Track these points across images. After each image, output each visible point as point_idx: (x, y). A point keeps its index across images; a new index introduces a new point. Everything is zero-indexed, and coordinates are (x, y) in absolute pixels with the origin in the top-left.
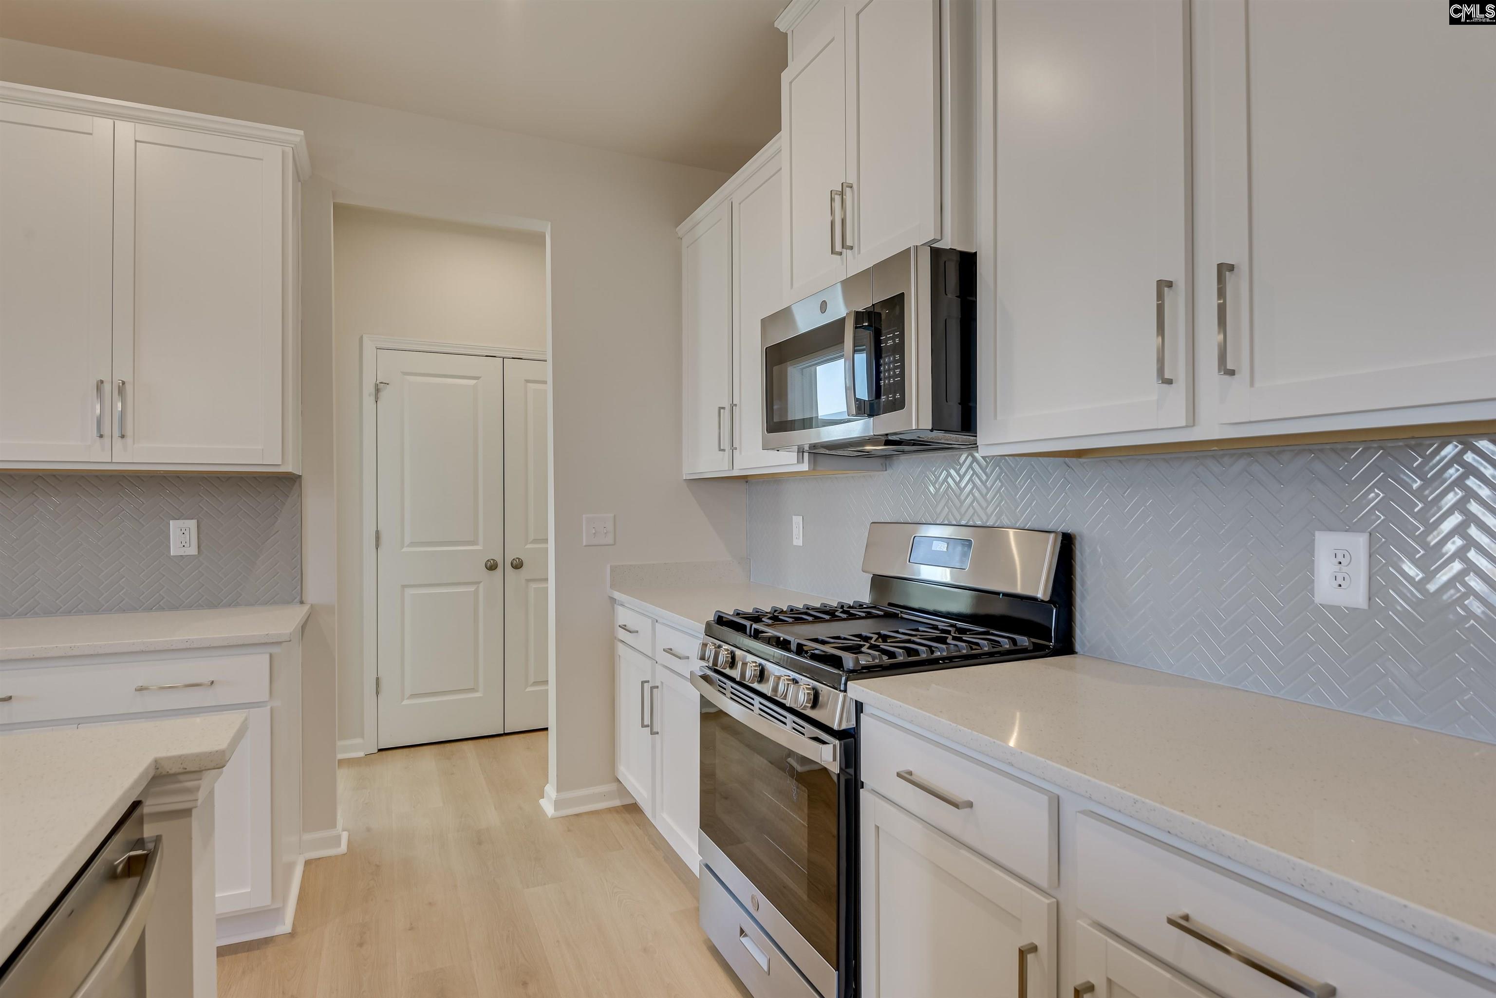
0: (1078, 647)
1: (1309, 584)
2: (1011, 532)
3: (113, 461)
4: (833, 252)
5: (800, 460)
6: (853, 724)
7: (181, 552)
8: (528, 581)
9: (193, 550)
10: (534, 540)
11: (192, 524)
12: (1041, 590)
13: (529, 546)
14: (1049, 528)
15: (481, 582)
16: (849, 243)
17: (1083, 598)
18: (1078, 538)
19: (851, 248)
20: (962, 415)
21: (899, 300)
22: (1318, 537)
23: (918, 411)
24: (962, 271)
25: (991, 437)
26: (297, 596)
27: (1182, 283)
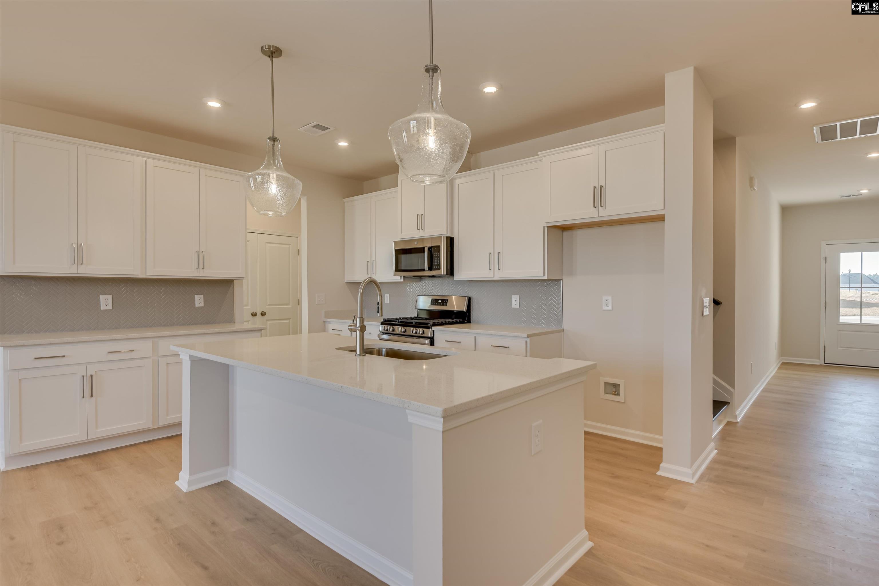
0: (471, 322)
1: (511, 304)
2: (453, 296)
3: (200, 276)
4: (418, 229)
5: (401, 279)
6: (433, 335)
7: (199, 306)
8: (267, 320)
9: (202, 305)
10: (269, 304)
11: (202, 296)
12: (465, 309)
13: (267, 307)
14: (465, 296)
15: (250, 321)
16: (422, 228)
17: (473, 311)
18: (472, 298)
19: (423, 229)
20: (451, 272)
21: (439, 247)
22: (513, 296)
23: (443, 271)
24: (451, 241)
25: (457, 276)
26: (232, 320)
27: (492, 253)
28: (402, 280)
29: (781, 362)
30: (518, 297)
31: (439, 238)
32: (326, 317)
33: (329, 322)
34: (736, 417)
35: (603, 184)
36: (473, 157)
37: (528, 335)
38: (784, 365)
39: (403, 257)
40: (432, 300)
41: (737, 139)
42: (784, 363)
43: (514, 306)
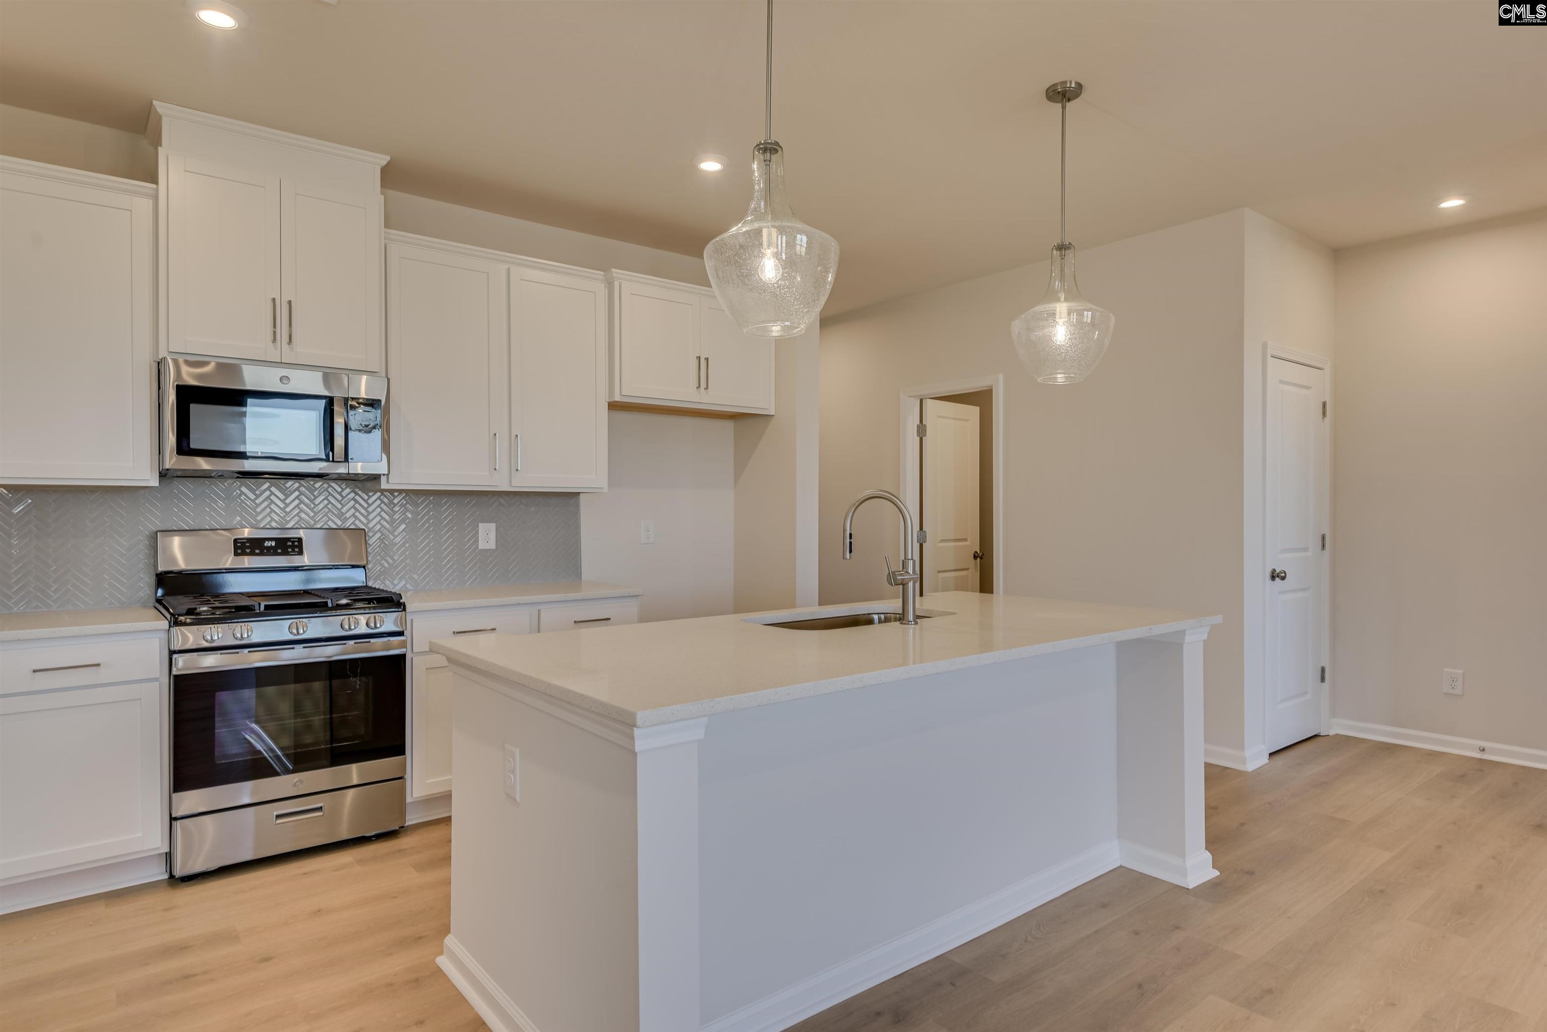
1: (473, 541)
5: (153, 478)
19: (290, 344)
22: (480, 525)
30: (493, 526)
40: (235, 541)
43: (482, 545)
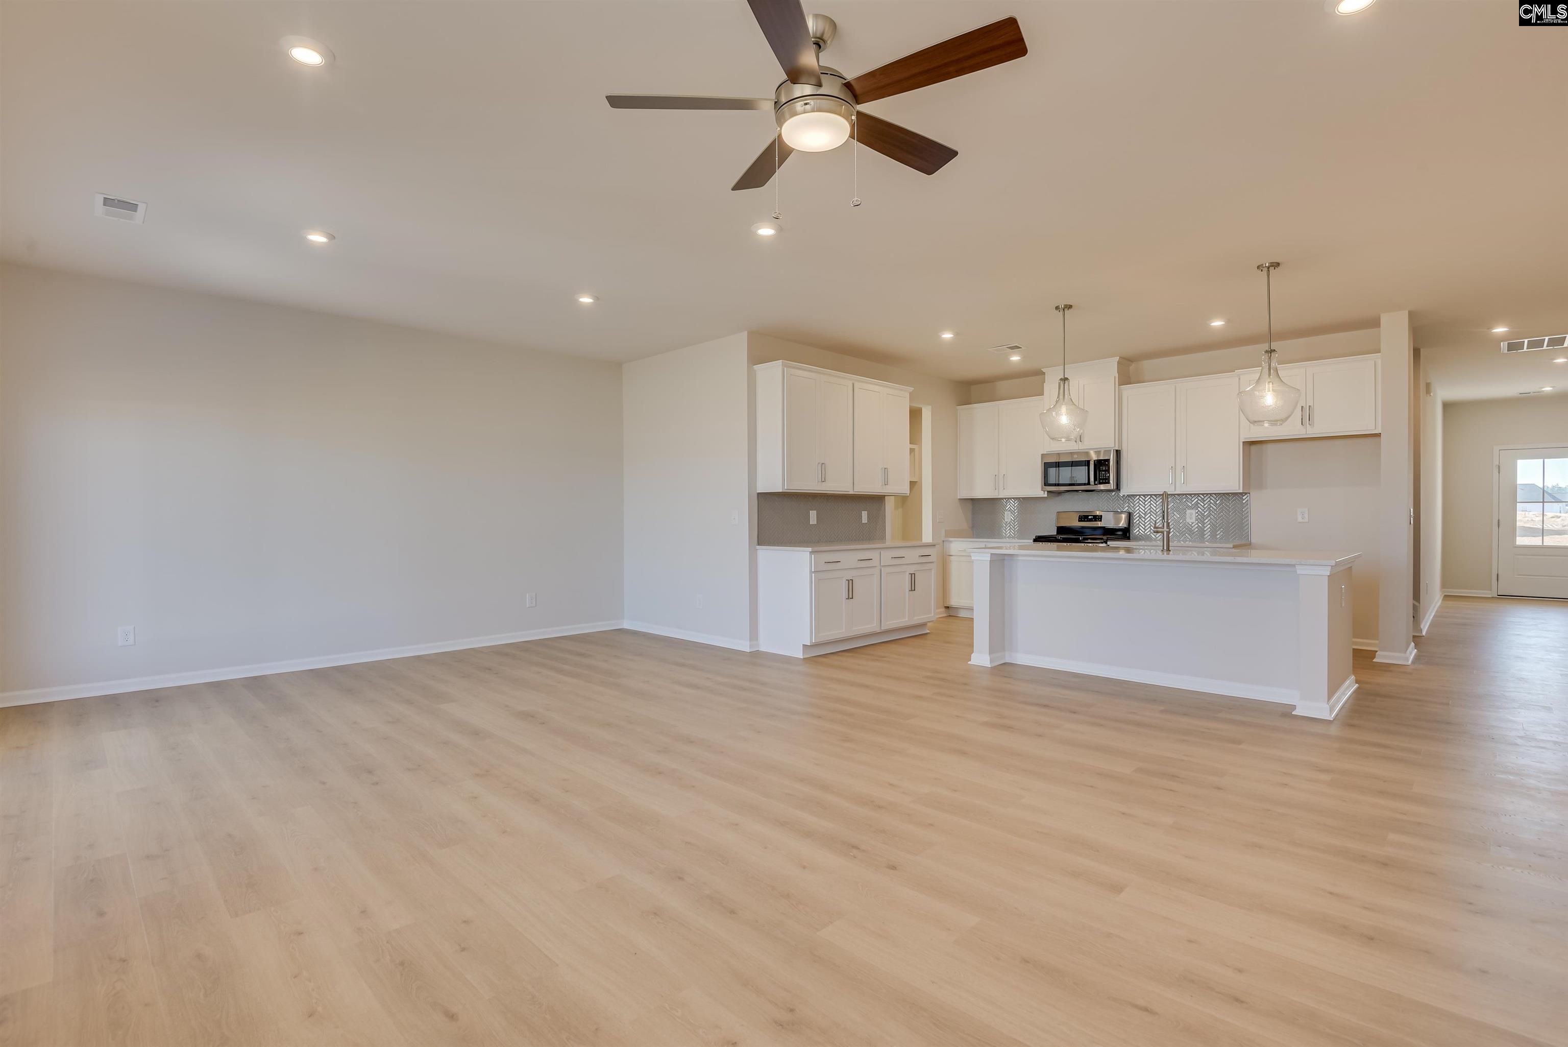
1: (1185, 519)
2: (1111, 513)
5: (1045, 493)
7: (865, 522)
9: (867, 521)
11: (867, 512)
12: (1123, 526)
14: (1127, 512)
17: (1134, 527)
18: (1134, 515)
19: (1081, 441)
20: (1118, 487)
21: (1108, 460)
23: (1112, 485)
24: (1118, 453)
25: (1124, 491)
26: (883, 538)
27: (1174, 467)
28: (1046, 495)
29: (1443, 596)
30: (1194, 511)
31: (1107, 452)
32: (947, 536)
33: (951, 542)
34: (1421, 631)
35: (1311, 404)
36: (1133, 365)
37: (1233, 546)
38: (1446, 597)
39: (1052, 471)
40: (1079, 516)
41: (1421, 350)
42: (1445, 596)
43: (1188, 521)
